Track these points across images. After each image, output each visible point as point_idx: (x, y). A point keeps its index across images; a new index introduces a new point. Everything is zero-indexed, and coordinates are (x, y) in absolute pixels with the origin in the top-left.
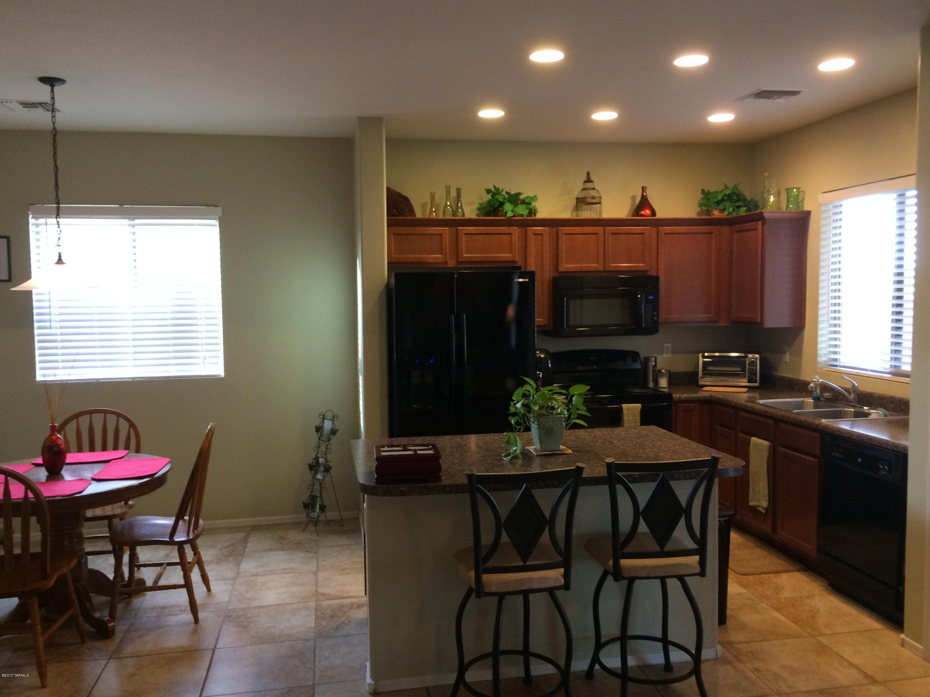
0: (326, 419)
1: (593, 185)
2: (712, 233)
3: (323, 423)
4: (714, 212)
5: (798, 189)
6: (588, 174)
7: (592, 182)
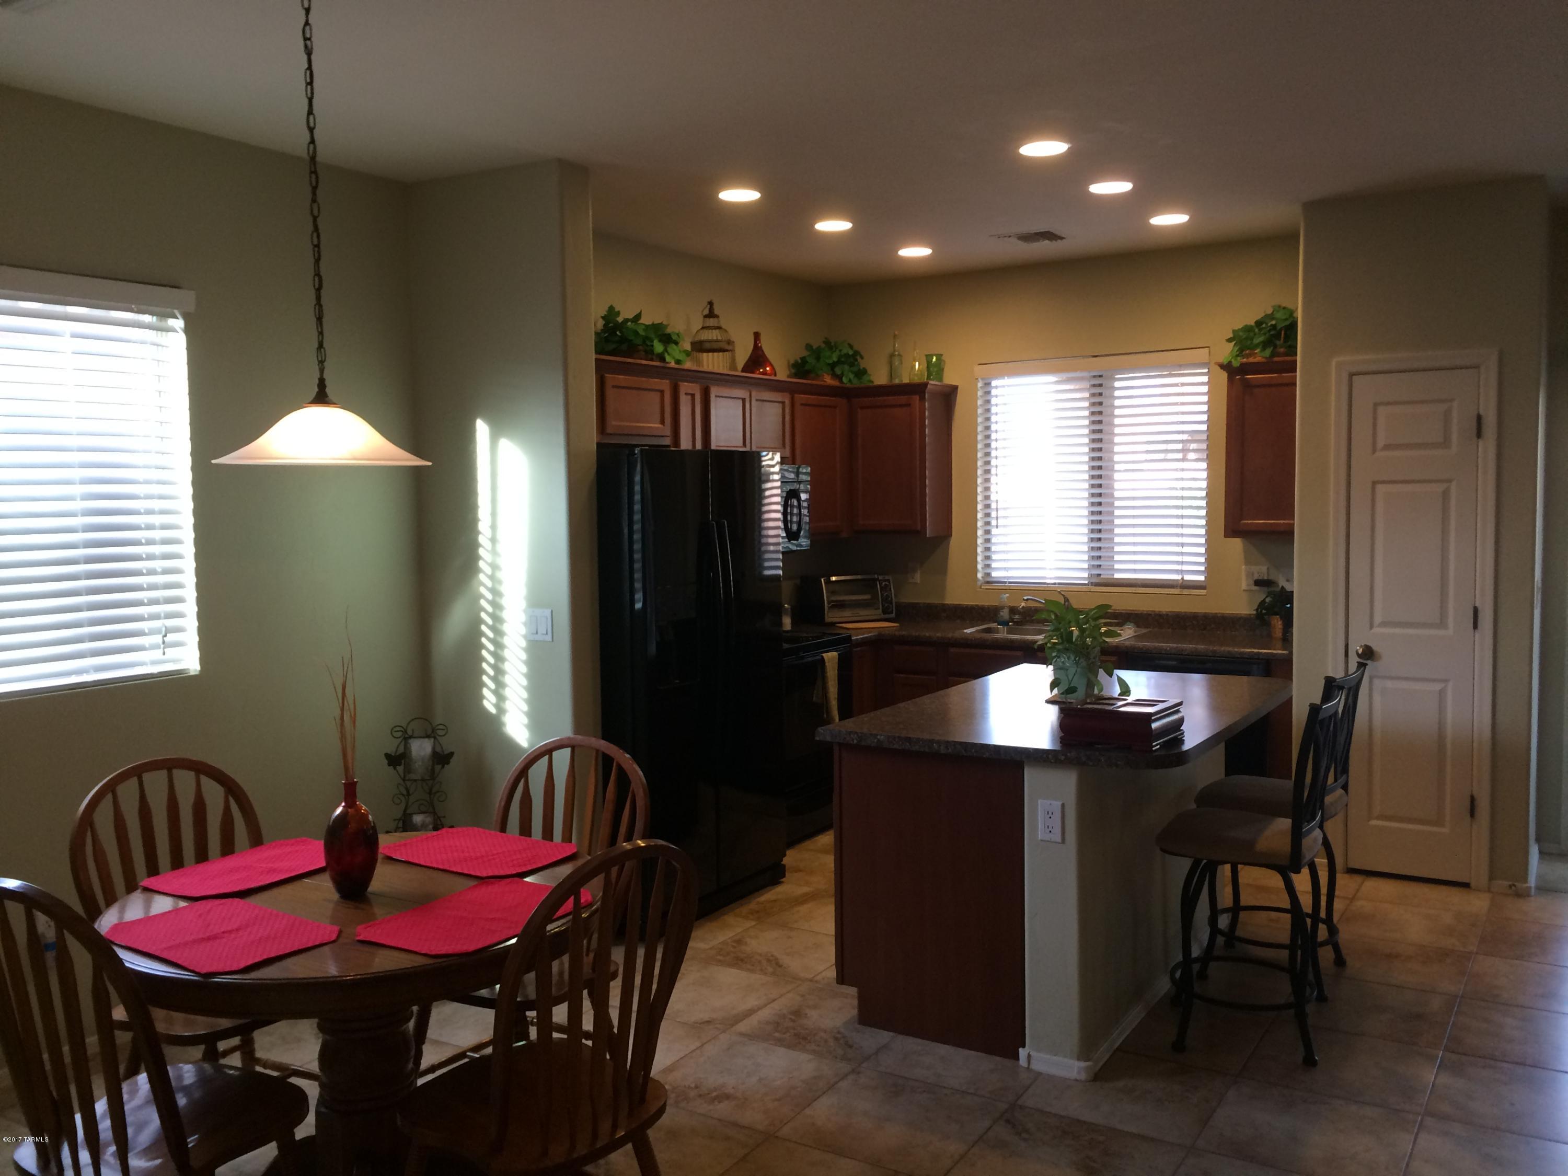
0: (411, 737)
1: (719, 322)
2: (835, 407)
3: (407, 747)
4: (825, 377)
5: (936, 355)
6: (711, 304)
7: (717, 316)
